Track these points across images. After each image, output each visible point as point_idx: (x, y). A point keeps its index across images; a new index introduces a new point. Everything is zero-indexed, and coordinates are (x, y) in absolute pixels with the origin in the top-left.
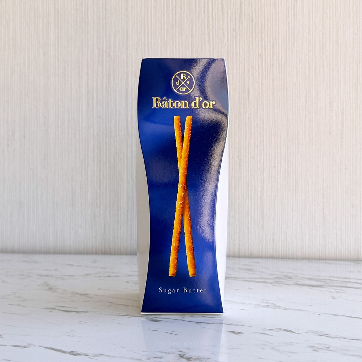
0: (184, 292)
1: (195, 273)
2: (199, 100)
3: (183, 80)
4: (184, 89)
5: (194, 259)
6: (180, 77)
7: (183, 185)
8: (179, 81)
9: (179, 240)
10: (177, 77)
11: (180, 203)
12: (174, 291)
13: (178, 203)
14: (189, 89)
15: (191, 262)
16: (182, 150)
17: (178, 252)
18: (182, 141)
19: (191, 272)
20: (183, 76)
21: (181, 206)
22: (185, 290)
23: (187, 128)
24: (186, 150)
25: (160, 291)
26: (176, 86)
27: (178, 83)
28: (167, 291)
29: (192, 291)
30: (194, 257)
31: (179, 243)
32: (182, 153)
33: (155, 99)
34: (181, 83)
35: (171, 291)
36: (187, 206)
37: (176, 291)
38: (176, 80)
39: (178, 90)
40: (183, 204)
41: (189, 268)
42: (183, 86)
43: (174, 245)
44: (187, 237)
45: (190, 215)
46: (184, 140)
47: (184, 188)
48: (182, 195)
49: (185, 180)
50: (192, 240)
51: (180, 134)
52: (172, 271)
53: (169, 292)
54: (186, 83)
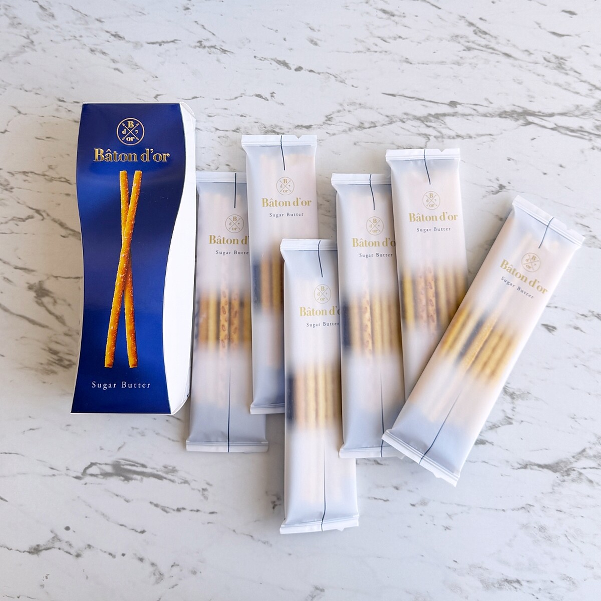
0: (123, 387)
1: (137, 363)
2: (150, 151)
3: (130, 129)
4: (131, 139)
5: (136, 345)
6: (127, 125)
7: (126, 254)
8: (125, 130)
9: (118, 322)
10: (124, 125)
11: (121, 276)
12: (110, 386)
13: (119, 276)
14: (138, 139)
15: (132, 349)
16: (127, 212)
17: (116, 337)
18: (129, 201)
19: (131, 362)
20: (131, 124)
21: (122, 280)
22: (124, 384)
23: (135, 185)
24: (133, 211)
25: (94, 386)
26: (122, 136)
27: (124, 132)
28: (102, 386)
29: (133, 386)
30: (136, 343)
31: (118, 326)
32: (128, 216)
33: (97, 150)
34: (127, 132)
35: (107, 386)
36: (129, 280)
37: (113, 386)
38: (122, 128)
39: (125, 141)
40: (125, 278)
41: (129, 358)
42: (130, 136)
43: (112, 328)
44: (128, 318)
45: (133, 292)
46: (131, 199)
47: (127, 258)
48: (125, 266)
49: (128, 249)
50: (134, 321)
51: (126, 193)
52: (108, 361)
53: (105, 388)
54: (134, 132)
